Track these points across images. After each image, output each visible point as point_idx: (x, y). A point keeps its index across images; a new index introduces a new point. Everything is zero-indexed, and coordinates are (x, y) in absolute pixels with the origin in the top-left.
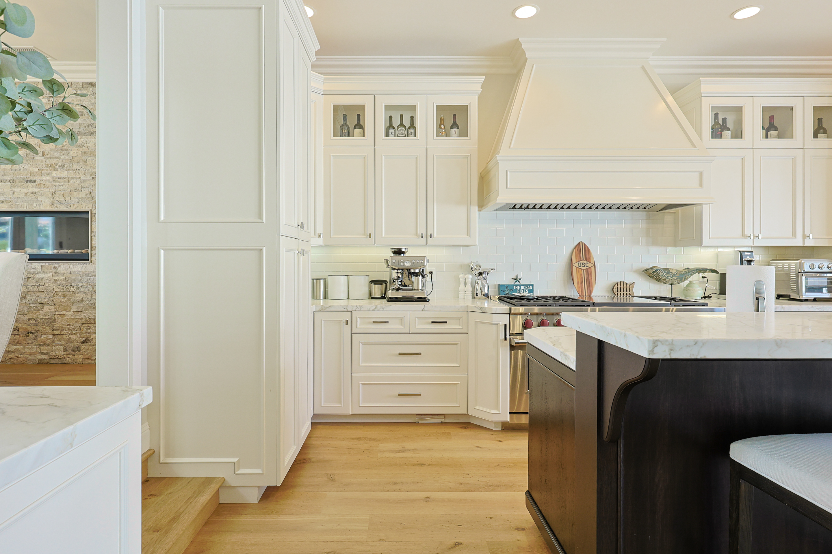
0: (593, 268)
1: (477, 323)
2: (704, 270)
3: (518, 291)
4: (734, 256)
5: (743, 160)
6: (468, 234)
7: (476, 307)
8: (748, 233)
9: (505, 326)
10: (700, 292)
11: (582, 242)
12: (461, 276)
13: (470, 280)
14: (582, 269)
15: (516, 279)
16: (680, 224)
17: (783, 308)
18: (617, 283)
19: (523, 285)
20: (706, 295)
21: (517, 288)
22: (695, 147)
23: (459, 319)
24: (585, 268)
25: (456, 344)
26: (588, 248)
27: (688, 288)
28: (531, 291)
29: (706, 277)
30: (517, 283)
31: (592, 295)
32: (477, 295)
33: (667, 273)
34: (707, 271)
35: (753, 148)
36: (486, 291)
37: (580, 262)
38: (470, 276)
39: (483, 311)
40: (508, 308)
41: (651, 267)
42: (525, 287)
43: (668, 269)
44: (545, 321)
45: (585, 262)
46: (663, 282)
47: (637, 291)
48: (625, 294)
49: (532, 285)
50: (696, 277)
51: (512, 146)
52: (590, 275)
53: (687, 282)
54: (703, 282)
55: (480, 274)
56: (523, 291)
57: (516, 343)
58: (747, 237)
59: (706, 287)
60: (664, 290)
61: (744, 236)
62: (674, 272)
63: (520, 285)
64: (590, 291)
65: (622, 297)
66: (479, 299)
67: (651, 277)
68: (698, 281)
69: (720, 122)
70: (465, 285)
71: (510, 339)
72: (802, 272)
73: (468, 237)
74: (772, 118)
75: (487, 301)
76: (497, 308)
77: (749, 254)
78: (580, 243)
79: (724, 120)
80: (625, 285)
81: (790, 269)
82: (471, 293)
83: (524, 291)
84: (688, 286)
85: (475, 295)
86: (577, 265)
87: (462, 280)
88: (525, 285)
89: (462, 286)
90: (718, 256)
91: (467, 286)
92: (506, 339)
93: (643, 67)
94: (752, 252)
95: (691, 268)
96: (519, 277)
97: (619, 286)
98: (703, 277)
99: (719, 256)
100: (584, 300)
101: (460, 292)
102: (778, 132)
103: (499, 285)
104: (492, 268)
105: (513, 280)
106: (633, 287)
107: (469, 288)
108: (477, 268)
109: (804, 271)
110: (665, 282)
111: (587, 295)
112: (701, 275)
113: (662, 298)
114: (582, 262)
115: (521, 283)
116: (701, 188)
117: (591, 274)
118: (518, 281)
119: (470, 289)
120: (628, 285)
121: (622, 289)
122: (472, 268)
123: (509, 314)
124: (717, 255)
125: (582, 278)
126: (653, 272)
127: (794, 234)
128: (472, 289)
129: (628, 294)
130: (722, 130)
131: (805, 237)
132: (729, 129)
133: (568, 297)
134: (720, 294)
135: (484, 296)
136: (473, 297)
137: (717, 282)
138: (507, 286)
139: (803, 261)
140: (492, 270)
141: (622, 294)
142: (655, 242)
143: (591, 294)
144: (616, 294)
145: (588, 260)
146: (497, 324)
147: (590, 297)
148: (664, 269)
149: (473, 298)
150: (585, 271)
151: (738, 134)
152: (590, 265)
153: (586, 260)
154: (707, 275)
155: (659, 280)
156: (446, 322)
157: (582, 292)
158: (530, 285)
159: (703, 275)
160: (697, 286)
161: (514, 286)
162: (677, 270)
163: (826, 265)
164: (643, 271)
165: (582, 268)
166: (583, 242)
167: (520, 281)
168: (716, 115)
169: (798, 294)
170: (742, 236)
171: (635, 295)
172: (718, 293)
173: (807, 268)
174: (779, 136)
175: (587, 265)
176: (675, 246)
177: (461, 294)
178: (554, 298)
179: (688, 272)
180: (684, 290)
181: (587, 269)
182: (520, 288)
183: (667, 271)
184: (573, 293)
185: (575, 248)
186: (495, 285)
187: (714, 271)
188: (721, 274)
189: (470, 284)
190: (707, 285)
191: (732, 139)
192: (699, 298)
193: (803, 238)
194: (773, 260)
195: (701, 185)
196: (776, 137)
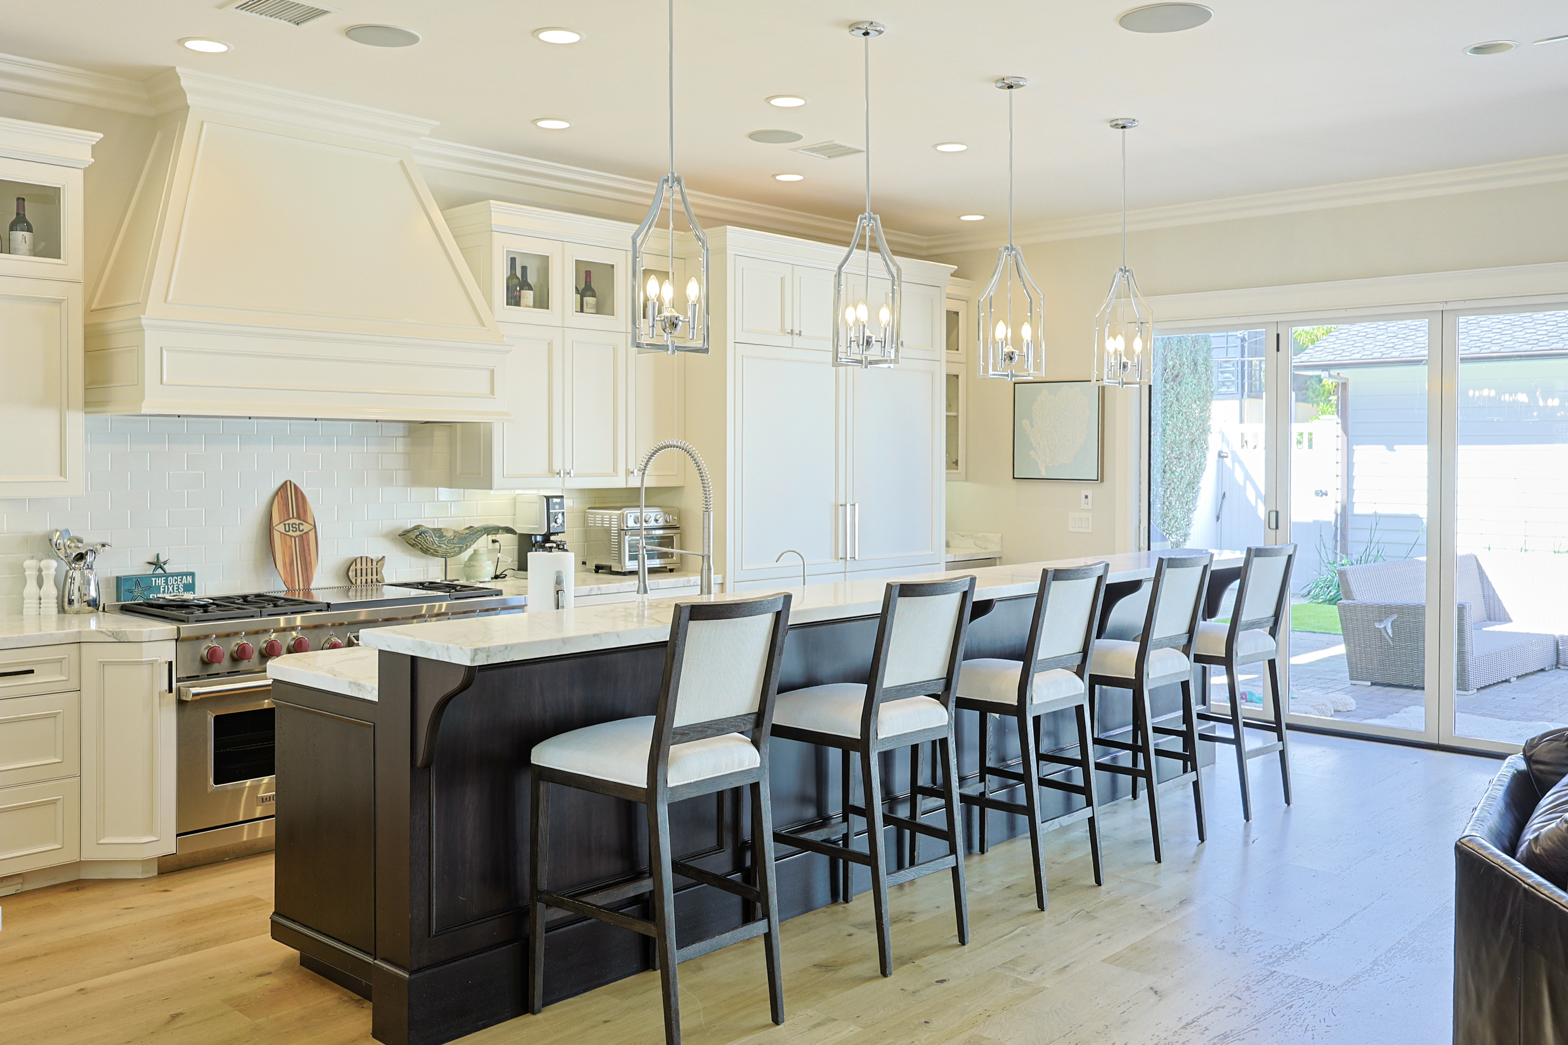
0: (312, 534)
1: (104, 664)
2: (496, 530)
3: (162, 590)
4: (538, 504)
5: (550, 344)
6: (62, 472)
7: (102, 632)
8: (557, 467)
9: (170, 663)
10: (489, 568)
11: (290, 482)
12: (28, 563)
13: (53, 572)
14: (291, 536)
15: (157, 564)
16: (459, 446)
17: (599, 589)
18: (356, 560)
19: (172, 575)
20: (498, 573)
21: (161, 581)
22: (485, 326)
23: (60, 661)
24: (298, 533)
25: (54, 716)
26: (302, 493)
27: (471, 562)
28: (190, 588)
29: (497, 541)
30: (160, 571)
31: (311, 587)
32: (71, 602)
33: (440, 537)
34: (500, 530)
35: (563, 327)
36: (93, 594)
37: (286, 522)
38: (54, 564)
39: (119, 639)
40: (173, 629)
41: (412, 526)
42: (176, 580)
43: (440, 529)
44: (246, 646)
45: (297, 522)
46: (433, 555)
47: (391, 573)
48: (369, 581)
49: (193, 574)
50: (483, 542)
51: (170, 298)
52: (306, 548)
53: (470, 551)
54: (494, 550)
55: (80, 557)
56: (173, 589)
57: (194, 695)
58: (555, 473)
59: (498, 558)
60: (433, 570)
61: (553, 473)
62: (450, 534)
63: (166, 575)
64: (308, 579)
65: (364, 588)
66: (78, 613)
67: (413, 546)
68: (486, 549)
69: (519, 274)
70: (40, 583)
71: (179, 690)
72: (625, 528)
73: (62, 479)
74: (588, 274)
75: (94, 618)
76: (152, 630)
77: (558, 500)
78: (286, 482)
79: (524, 269)
80: (369, 564)
81: (610, 524)
82: (56, 601)
83: (175, 588)
84: (472, 558)
85: (64, 604)
86: (281, 528)
87: (31, 574)
88: (177, 574)
89: (31, 587)
90: (515, 503)
91: (44, 588)
92: (170, 691)
93: (401, 163)
94: (562, 497)
95: (475, 526)
96: (162, 559)
97: (359, 566)
98: (494, 541)
99: (517, 504)
100: (297, 598)
101: (25, 601)
102: (597, 300)
103: (118, 579)
104: (104, 541)
105: (148, 565)
106: (383, 565)
107: (50, 590)
108: (73, 545)
109: (627, 527)
110: (435, 554)
111: (301, 587)
112: (491, 537)
113: (432, 586)
114: (291, 522)
115: (167, 572)
116: (493, 396)
117: (309, 546)
118: (161, 567)
119: (54, 592)
120: (374, 563)
121: (364, 571)
122: (56, 545)
123: (177, 640)
124: (515, 501)
125: (292, 554)
126: (417, 537)
127: (615, 469)
128: (58, 591)
129: (374, 580)
130: (521, 289)
131: (629, 473)
132: (530, 288)
133: (271, 594)
134: (519, 570)
135: (89, 605)
136: (62, 610)
137: (514, 548)
138: (137, 581)
139: (626, 511)
140: (103, 545)
141: (364, 581)
142: (416, 478)
143: (309, 584)
144: (354, 581)
145: (302, 518)
146: (152, 663)
147: (308, 591)
148: (434, 530)
149: (59, 612)
150: (297, 539)
151: (542, 302)
152: (306, 527)
153: (299, 517)
155: (425, 551)
156: (32, 672)
157: (293, 582)
158: (187, 574)
159: (494, 537)
160: (484, 558)
161: (154, 579)
162: (455, 532)
163: (653, 515)
164: (399, 535)
165: (291, 533)
166: (292, 481)
167: (165, 566)
168: (513, 260)
169: (620, 562)
170: (549, 472)
171: (387, 581)
172: (516, 568)
173: (631, 523)
174: (599, 310)
175: (301, 527)
176: (450, 486)
177: (30, 606)
178: (245, 598)
179: (473, 534)
180: (465, 566)
181: (301, 536)
182: (166, 583)
183: (439, 532)
184: (275, 586)
185: (277, 494)
186: (108, 580)
187: (509, 530)
188: (521, 535)
189: (52, 582)
190: (499, 554)
191: (534, 307)
192: (487, 579)
193: (627, 475)
194: (590, 508)
195: (492, 392)
196: (594, 311)
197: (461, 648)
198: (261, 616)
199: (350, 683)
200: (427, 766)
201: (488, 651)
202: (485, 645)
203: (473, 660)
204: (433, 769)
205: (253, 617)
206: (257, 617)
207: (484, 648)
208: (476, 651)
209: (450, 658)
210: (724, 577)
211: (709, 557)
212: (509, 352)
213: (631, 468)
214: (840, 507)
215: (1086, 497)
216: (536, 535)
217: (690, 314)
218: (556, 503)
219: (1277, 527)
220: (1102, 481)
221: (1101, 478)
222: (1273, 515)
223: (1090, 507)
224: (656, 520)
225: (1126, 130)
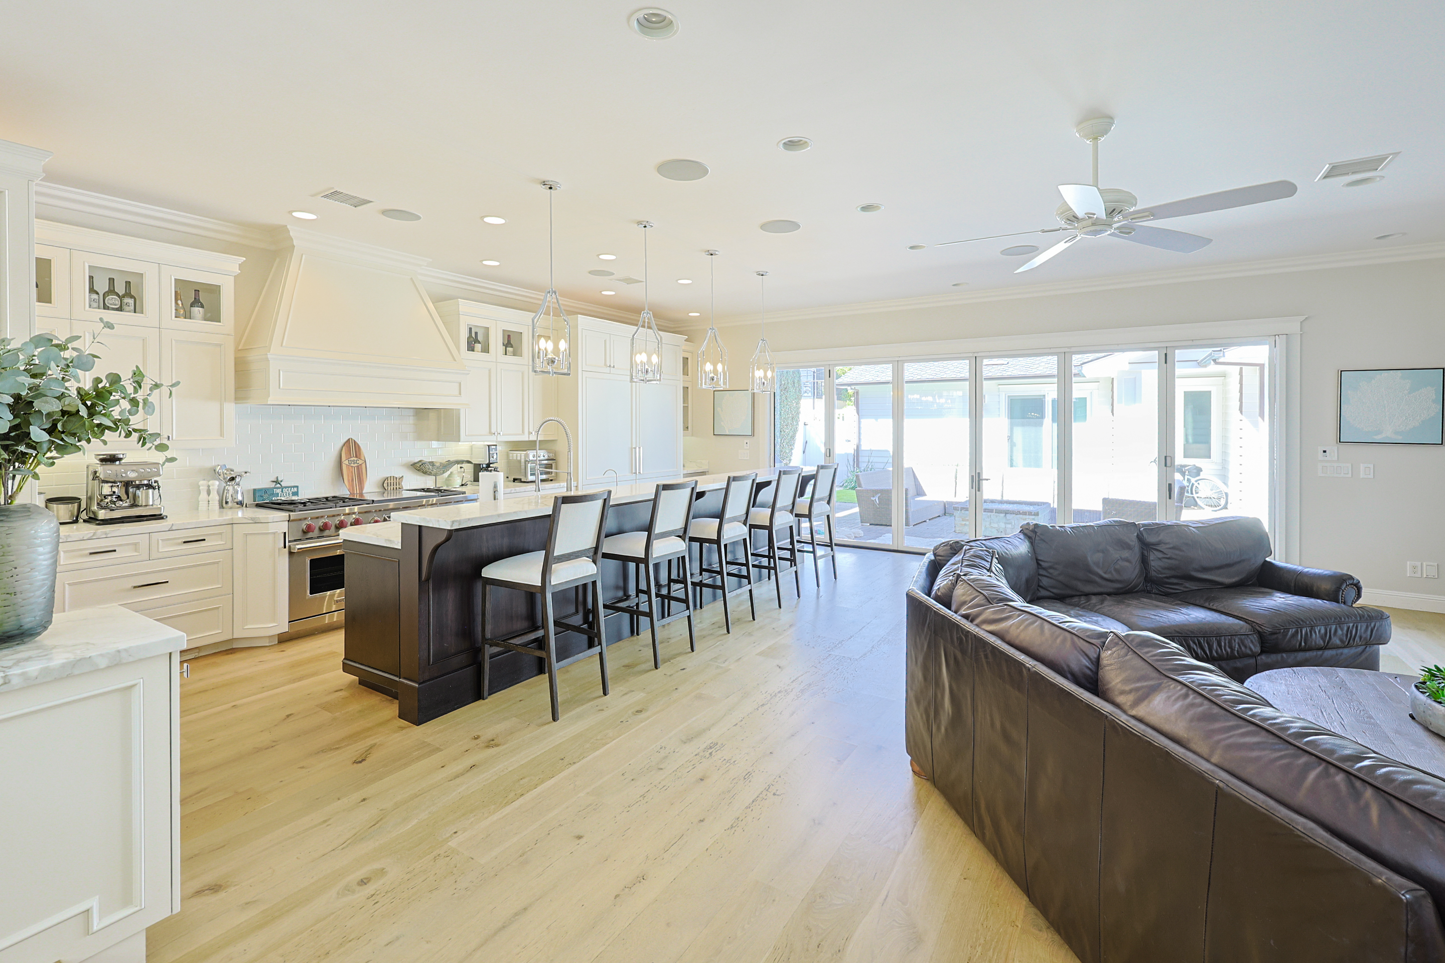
0: (364, 466)
1: (246, 535)
2: (462, 462)
3: (280, 495)
4: (483, 449)
5: (490, 370)
6: (222, 435)
7: (245, 518)
8: (493, 431)
9: (285, 533)
10: (459, 481)
11: (352, 439)
12: (201, 483)
13: (216, 487)
14: (352, 467)
15: (277, 482)
16: (442, 420)
17: (515, 490)
18: (387, 478)
19: (286, 487)
20: (463, 483)
21: (279, 491)
22: (456, 361)
23: (221, 534)
24: (356, 465)
25: (217, 563)
26: (358, 445)
27: (449, 478)
28: (296, 494)
29: (463, 468)
30: (278, 485)
31: (363, 492)
32: (227, 503)
33: (432, 466)
34: (464, 462)
35: (497, 362)
36: (240, 498)
37: (350, 459)
38: (217, 483)
39: (256, 522)
40: (286, 516)
41: (418, 460)
42: (288, 490)
43: (433, 462)
44: (328, 523)
45: (356, 459)
46: (429, 475)
47: (406, 485)
48: (395, 488)
49: (297, 487)
50: (456, 468)
52: (361, 472)
53: (449, 472)
54: (461, 472)
55: (233, 479)
56: (286, 494)
57: (298, 549)
58: (492, 434)
59: (463, 476)
60: (429, 482)
62: (438, 464)
63: (282, 488)
64: (361, 488)
65: (392, 492)
66: (231, 508)
67: (418, 470)
68: (457, 471)
70: (209, 493)
71: (290, 547)
72: (529, 460)
73: (222, 438)
74: (509, 336)
75: (241, 511)
76: (274, 517)
77: (494, 447)
78: (349, 439)
80: (395, 480)
81: (521, 458)
82: (218, 502)
83: (287, 494)
84: (449, 476)
85: (223, 504)
86: (347, 462)
87: (203, 489)
88: (288, 487)
89: (204, 495)
91: (211, 495)
92: (285, 547)
93: (412, 279)
94: (496, 445)
95: (451, 460)
96: (280, 479)
97: (389, 481)
98: (461, 468)
99: (473, 449)
100: (355, 498)
101: (200, 503)
102: (514, 350)
103: (255, 490)
104: (246, 470)
105: (272, 483)
106: (402, 481)
107: (215, 497)
108: (228, 473)
110: (430, 474)
111: (358, 492)
112: (459, 466)
113: (428, 490)
114: (352, 459)
115: (283, 485)
116: (460, 396)
117: (362, 471)
118: (279, 483)
119: (217, 498)
120: (398, 479)
121: (392, 484)
122: (218, 473)
123: (288, 521)
124: (472, 447)
125: (353, 476)
126: (420, 466)
127: (523, 432)
128: (219, 497)
129: (398, 488)
131: (530, 433)
133: (341, 496)
134: (474, 481)
135: (237, 504)
136: (221, 507)
137: (471, 471)
138: (265, 491)
139: (529, 452)
140: (246, 473)
141: (392, 488)
142: (420, 436)
143: (362, 491)
144: (387, 489)
145: (358, 457)
146: (274, 533)
147: (361, 494)
148: (429, 462)
149: (220, 508)
150: (355, 468)
151: (486, 350)
152: (360, 462)
153: (356, 457)
154: (465, 465)
155: (425, 473)
156: (204, 540)
157: (353, 490)
158: (294, 487)
159: (461, 466)
160: (456, 476)
161: (275, 490)
162: (441, 463)
163: (542, 454)
164: (411, 465)
165: (352, 465)
166: (353, 438)
167: (281, 483)
169: (526, 477)
170: (489, 433)
171: (404, 488)
172: (473, 480)
173: (531, 458)
174: (514, 354)
175: (358, 462)
176: (438, 441)
177: (203, 505)
178: (327, 498)
179: (450, 464)
180: (446, 480)
181: (358, 466)
182: (282, 491)
183: (432, 463)
184: (344, 492)
185: (344, 445)
186: (248, 491)
187: (468, 462)
188: (475, 464)
189: (216, 492)
190: (464, 474)
191: (481, 352)
192: (457, 486)
193: (529, 434)
194: (510, 451)
195: (460, 394)
196: (512, 355)
197: (445, 521)
198: (336, 508)
199: (386, 540)
200: (427, 580)
201: (460, 522)
202: (458, 519)
203: (452, 526)
204: (431, 582)
205: (331, 508)
206: (334, 508)
207: (458, 520)
208: (453, 522)
209: (439, 526)
210: (578, 483)
211: (571, 473)
212: (468, 374)
213: (531, 431)
214: (634, 449)
215: (747, 443)
216: (483, 464)
217: (561, 357)
218: (493, 448)
219: (830, 456)
220: (754, 436)
221: (753, 435)
222: (828, 450)
223: (748, 448)
224: (544, 456)
225: (763, 276)
